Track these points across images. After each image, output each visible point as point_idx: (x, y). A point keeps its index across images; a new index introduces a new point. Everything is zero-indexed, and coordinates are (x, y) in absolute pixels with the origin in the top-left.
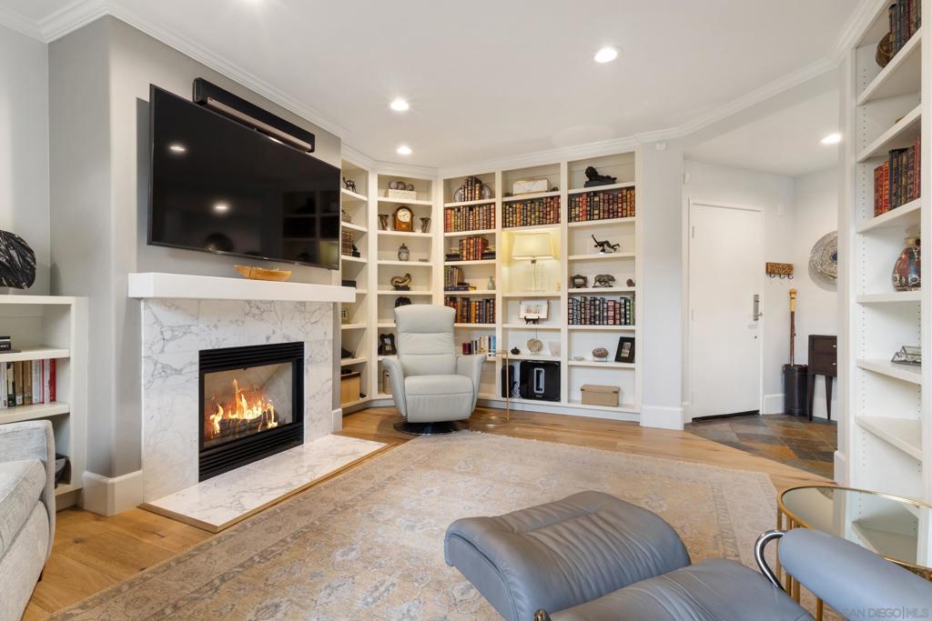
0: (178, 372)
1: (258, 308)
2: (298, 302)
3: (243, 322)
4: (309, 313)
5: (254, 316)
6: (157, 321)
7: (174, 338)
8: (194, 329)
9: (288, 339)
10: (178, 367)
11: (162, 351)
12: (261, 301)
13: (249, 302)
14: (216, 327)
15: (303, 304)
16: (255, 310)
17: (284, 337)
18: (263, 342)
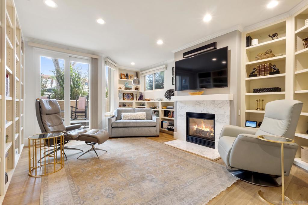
0: (182, 116)
1: (199, 103)
2: (212, 101)
3: (195, 106)
4: (217, 104)
5: (198, 105)
6: (179, 105)
7: (182, 109)
8: (185, 107)
9: (208, 112)
10: (182, 115)
11: (180, 111)
12: (200, 101)
13: (197, 101)
14: (189, 107)
15: (214, 101)
16: (198, 103)
17: (207, 111)
18: (200, 112)
